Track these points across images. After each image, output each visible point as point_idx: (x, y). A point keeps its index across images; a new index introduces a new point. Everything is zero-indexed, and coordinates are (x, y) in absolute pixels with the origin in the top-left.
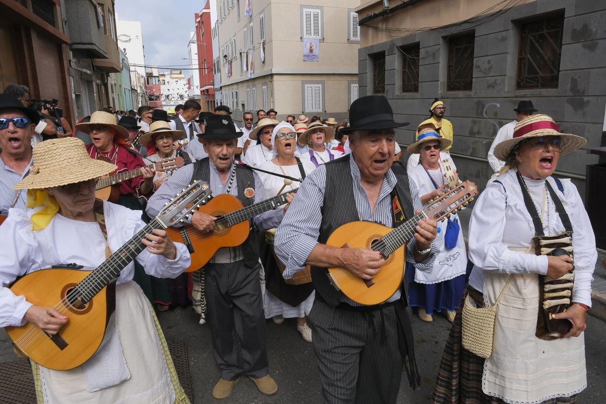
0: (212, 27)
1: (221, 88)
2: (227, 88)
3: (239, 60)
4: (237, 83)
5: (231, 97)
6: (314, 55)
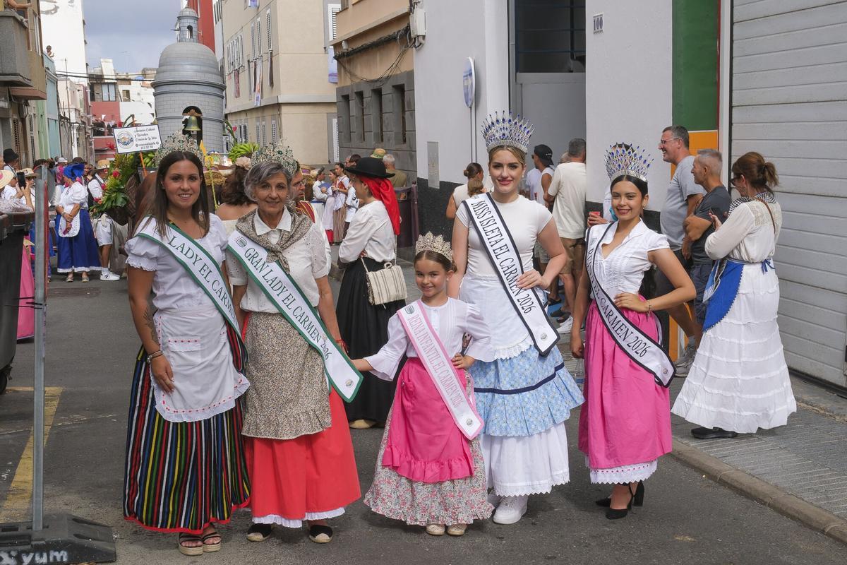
2: (234, 118)
3: (247, 72)
4: (246, 111)
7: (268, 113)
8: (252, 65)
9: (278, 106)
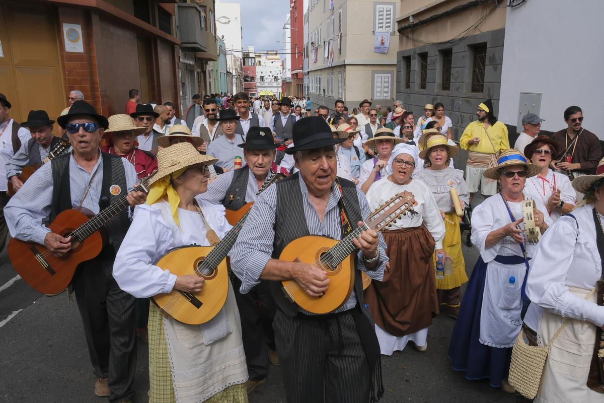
0: (304, 13)
1: (308, 72)
2: (313, 73)
3: (323, 48)
4: (321, 70)
5: (316, 83)
6: (385, 47)
7: (336, 71)
8: (327, 44)
9: (345, 66)
